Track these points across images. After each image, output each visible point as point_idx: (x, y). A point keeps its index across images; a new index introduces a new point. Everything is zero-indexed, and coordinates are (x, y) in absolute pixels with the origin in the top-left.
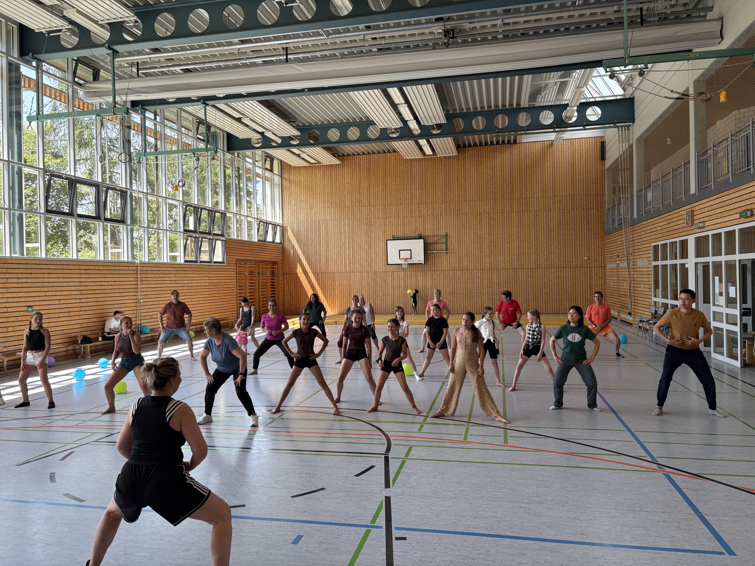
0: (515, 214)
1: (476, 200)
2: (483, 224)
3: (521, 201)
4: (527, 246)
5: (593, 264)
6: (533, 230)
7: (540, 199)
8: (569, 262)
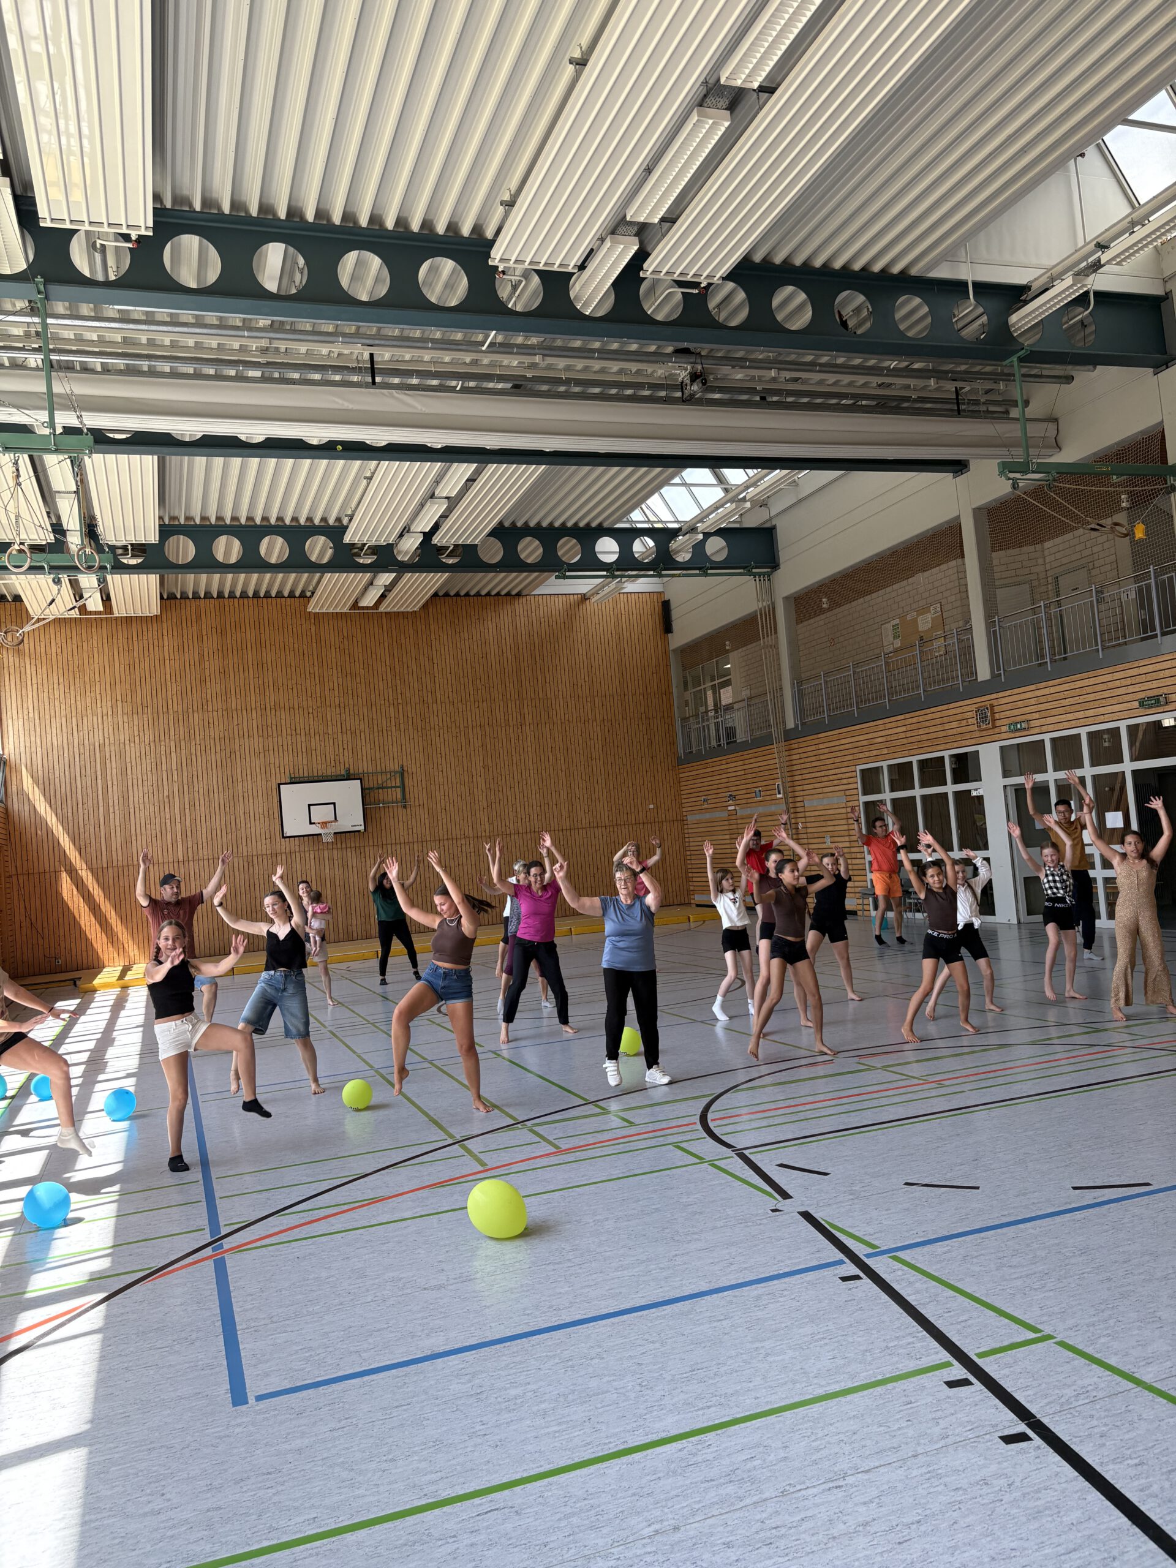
0: (528, 728)
1: (456, 701)
2: (472, 749)
3: (538, 705)
4: (553, 789)
5: (663, 816)
6: (562, 758)
7: (569, 700)
8: (626, 816)
